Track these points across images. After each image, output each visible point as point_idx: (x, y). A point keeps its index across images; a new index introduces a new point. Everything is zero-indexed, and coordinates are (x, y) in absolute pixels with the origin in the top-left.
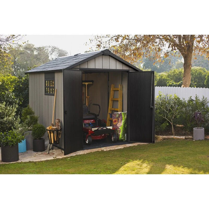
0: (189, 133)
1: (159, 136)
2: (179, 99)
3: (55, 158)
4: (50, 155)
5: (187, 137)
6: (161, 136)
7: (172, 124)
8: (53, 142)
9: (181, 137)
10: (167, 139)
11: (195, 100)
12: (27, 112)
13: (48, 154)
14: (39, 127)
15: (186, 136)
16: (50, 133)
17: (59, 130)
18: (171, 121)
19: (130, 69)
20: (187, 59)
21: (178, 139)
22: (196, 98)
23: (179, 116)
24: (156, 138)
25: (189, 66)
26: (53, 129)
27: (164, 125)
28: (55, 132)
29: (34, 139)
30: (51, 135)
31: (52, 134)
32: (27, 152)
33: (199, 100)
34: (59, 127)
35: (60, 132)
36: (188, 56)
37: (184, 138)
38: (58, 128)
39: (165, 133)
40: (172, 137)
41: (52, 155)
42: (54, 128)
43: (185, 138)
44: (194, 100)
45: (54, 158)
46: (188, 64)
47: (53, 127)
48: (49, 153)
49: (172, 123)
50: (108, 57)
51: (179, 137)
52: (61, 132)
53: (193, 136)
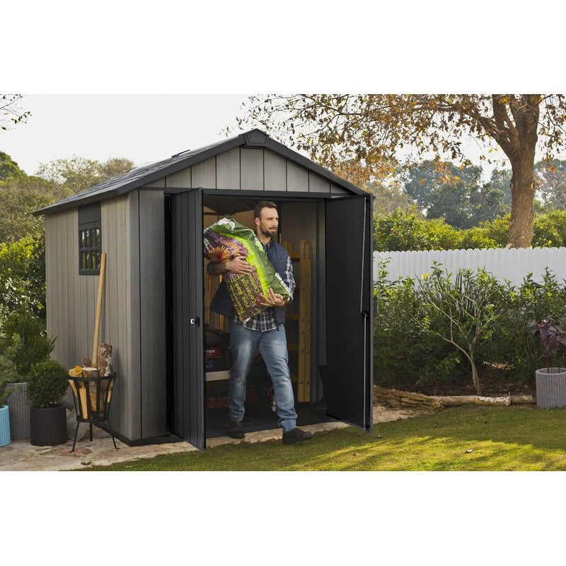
0: (526, 386)
1: (430, 397)
2: (495, 283)
3: (89, 464)
4: (75, 456)
5: (516, 399)
6: (435, 397)
7: (471, 359)
8: (85, 416)
9: (499, 399)
10: (456, 406)
11: (543, 284)
12: (17, 324)
13: (72, 454)
14: (47, 370)
15: (514, 397)
16: (78, 387)
17: (105, 378)
18: (467, 351)
19: (334, 191)
20: (519, 166)
21: (489, 404)
22: (547, 278)
23: (491, 333)
24: (424, 404)
25: (528, 185)
26: (85, 376)
27: (448, 363)
28: (92, 383)
29: (34, 407)
30: (81, 393)
31: (83, 392)
32: (11, 446)
33: (555, 285)
34: (107, 368)
35: (109, 384)
36: (522, 155)
37: (507, 401)
38: (102, 371)
39: (453, 389)
40: (471, 398)
41: (82, 454)
42: (87, 372)
43: (512, 403)
44: (539, 287)
45: (83, 464)
46: (524, 182)
47: (85, 369)
48: (73, 451)
49: (472, 356)
50: (260, 152)
51: (491, 400)
52: (112, 382)
53: (534, 396)
